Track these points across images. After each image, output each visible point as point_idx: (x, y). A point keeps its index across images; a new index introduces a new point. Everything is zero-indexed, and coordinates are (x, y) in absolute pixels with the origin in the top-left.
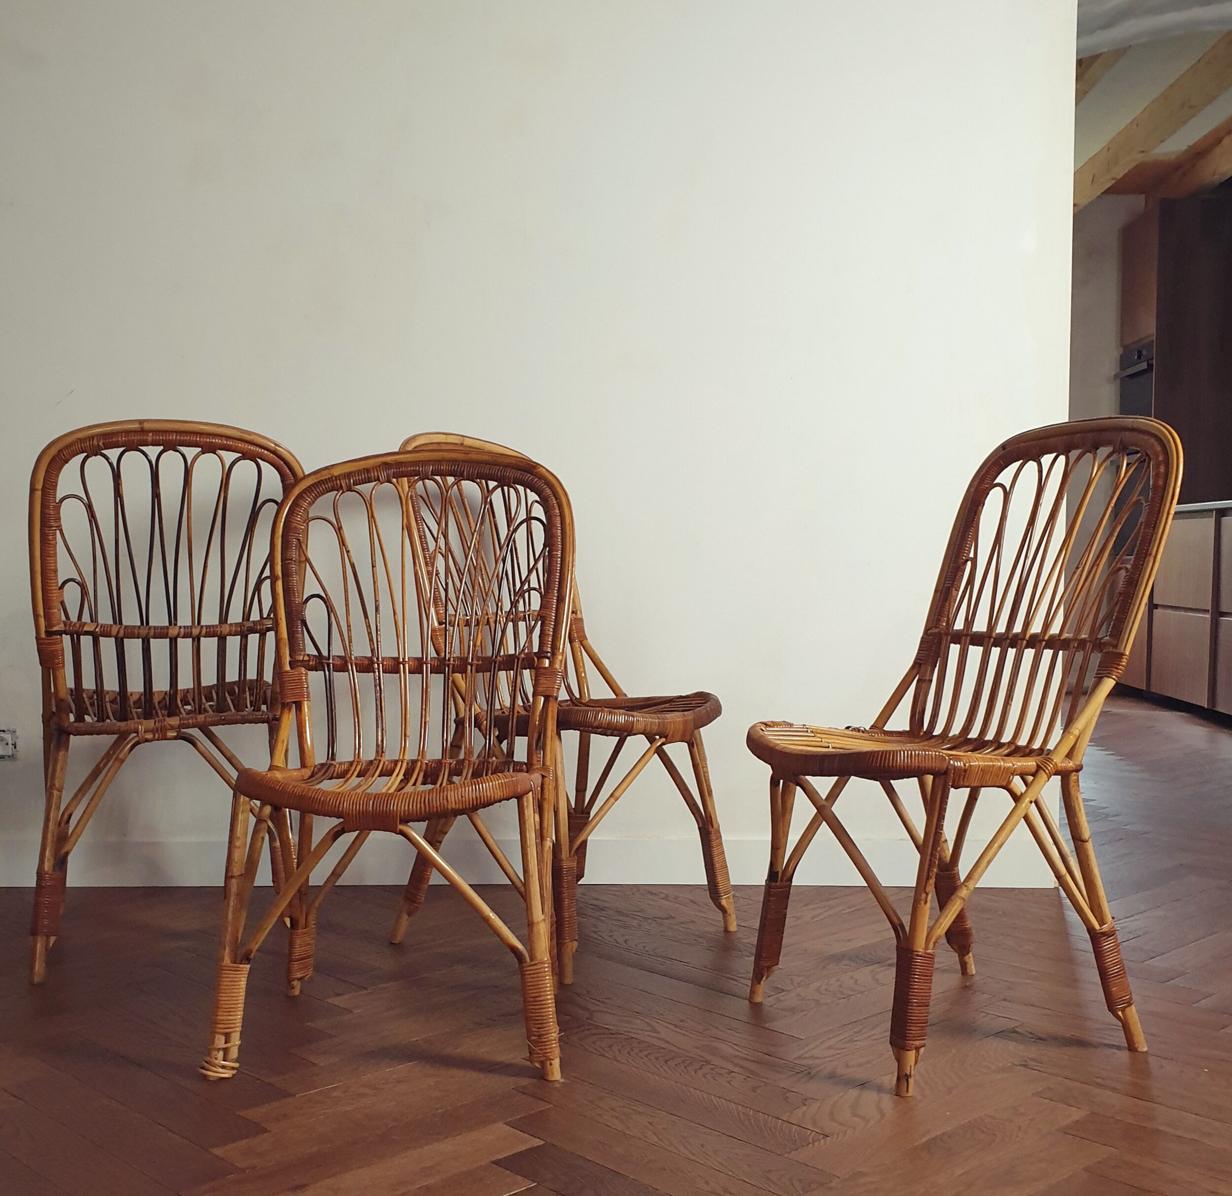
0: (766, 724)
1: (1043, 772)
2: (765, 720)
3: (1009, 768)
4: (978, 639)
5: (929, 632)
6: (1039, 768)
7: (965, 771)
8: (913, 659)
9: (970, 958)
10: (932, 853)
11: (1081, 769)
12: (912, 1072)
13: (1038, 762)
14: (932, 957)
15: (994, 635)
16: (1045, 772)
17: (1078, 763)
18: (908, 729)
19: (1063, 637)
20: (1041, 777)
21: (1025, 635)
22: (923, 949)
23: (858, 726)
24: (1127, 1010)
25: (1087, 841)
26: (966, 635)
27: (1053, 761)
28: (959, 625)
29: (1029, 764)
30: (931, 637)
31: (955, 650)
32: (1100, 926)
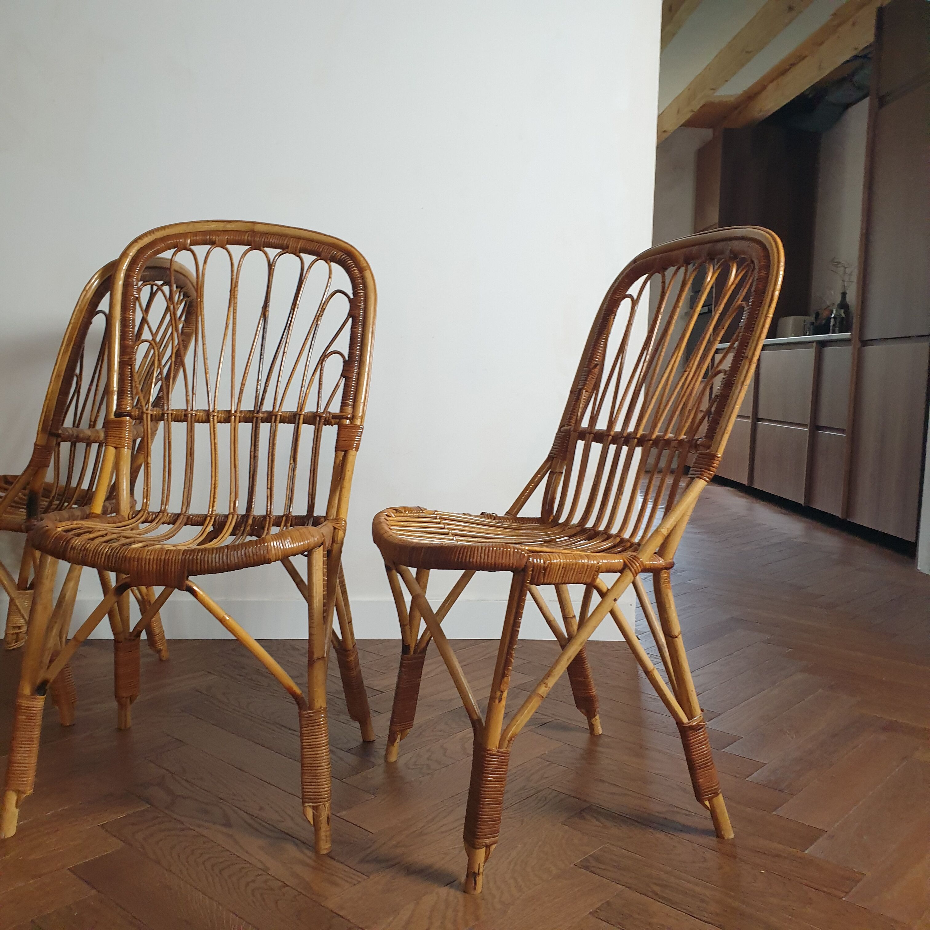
0: (396, 510)
1: (628, 570)
2: (396, 506)
3: (593, 566)
4: (599, 437)
5: (563, 428)
6: (625, 566)
7: (545, 569)
8: (548, 453)
9: (597, 720)
10: (508, 651)
11: (672, 567)
12: (481, 870)
13: (626, 561)
14: (506, 755)
15: (612, 433)
16: (631, 570)
17: (669, 560)
18: (539, 516)
19: (666, 438)
20: (627, 575)
21: (636, 434)
22: (496, 747)
23: (491, 513)
24: (714, 799)
25: (676, 637)
26: (590, 433)
27: (639, 559)
28: (585, 423)
29: (616, 561)
30: (563, 434)
31: (580, 444)
32: (689, 720)
